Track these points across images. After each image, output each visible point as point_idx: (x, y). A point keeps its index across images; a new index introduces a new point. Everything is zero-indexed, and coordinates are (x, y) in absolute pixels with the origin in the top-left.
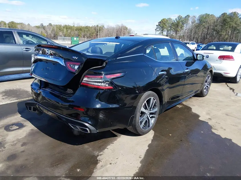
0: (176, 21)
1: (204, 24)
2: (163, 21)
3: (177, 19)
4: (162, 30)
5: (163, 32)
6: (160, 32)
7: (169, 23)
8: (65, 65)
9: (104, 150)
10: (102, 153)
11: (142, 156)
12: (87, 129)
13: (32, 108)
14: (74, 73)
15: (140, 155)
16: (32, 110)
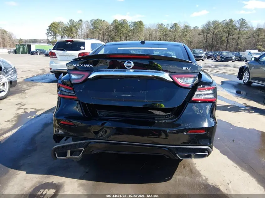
0: (68, 26)
1: (98, 30)
2: (53, 24)
3: (70, 23)
4: (55, 35)
5: (57, 37)
6: (53, 37)
7: (61, 28)
8: (172, 80)
9: (200, 173)
10: (203, 177)
11: (235, 165)
12: (207, 153)
13: (69, 152)
14: (189, 88)
15: (233, 165)
16: (69, 155)
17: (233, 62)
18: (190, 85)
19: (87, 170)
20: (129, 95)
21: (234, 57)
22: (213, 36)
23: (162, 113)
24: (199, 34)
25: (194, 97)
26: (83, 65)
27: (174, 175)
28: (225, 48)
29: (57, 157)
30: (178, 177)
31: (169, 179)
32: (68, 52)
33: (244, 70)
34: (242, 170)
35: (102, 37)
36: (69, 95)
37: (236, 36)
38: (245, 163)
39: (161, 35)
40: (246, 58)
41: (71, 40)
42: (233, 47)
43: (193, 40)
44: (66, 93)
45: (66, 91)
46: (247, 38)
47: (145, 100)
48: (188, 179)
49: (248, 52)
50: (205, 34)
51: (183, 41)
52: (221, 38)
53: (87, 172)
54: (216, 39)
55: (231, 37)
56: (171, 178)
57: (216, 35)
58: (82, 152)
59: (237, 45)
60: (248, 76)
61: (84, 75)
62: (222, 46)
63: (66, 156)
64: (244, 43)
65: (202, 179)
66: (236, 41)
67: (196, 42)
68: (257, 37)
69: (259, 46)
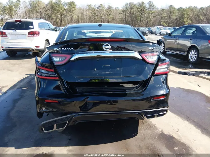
3: (8, 3)
8: (142, 59)
9: (156, 126)
10: (159, 129)
11: (177, 117)
12: (166, 112)
13: (55, 126)
14: (154, 64)
15: (176, 117)
16: (55, 128)
17: (147, 35)
18: (155, 61)
19: (70, 137)
20: (108, 73)
21: (147, 32)
22: (130, 15)
23: (131, 86)
24: (120, 13)
25: (157, 72)
26: (65, 49)
27: (138, 130)
28: (139, 24)
29: (44, 131)
30: (142, 132)
31: (136, 135)
32: (18, 31)
33: (161, 43)
34: (183, 120)
35: (40, 15)
36: (50, 76)
37: (146, 15)
38: (183, 114)
39: (90, 14)
40: (155, 32)
41: (19, 20)
42: (145, 23)
43: (116, 18)
44: (46, 75)
45: (47, 72)
46: (154, 17)
47: (122, 76)
48: (149, 132)
49: (156, 27)
50: (124, 13)
51: (108, 19)
52: (136, 17)
53: (70, 140)
54: (132, 18)
55: (143, 16)
56: (137, 133)
57: (132, 14)
58: (67, 124)
59: (148, 22)
60: (163, 47)
61: (66, 58)
62: (137, 23)
63: (53, 129)
64: (152, 20)
65: (159, 130)
66: (147, 19)
67: (118, 20)
68: (161, 16)
69: (163, 23)
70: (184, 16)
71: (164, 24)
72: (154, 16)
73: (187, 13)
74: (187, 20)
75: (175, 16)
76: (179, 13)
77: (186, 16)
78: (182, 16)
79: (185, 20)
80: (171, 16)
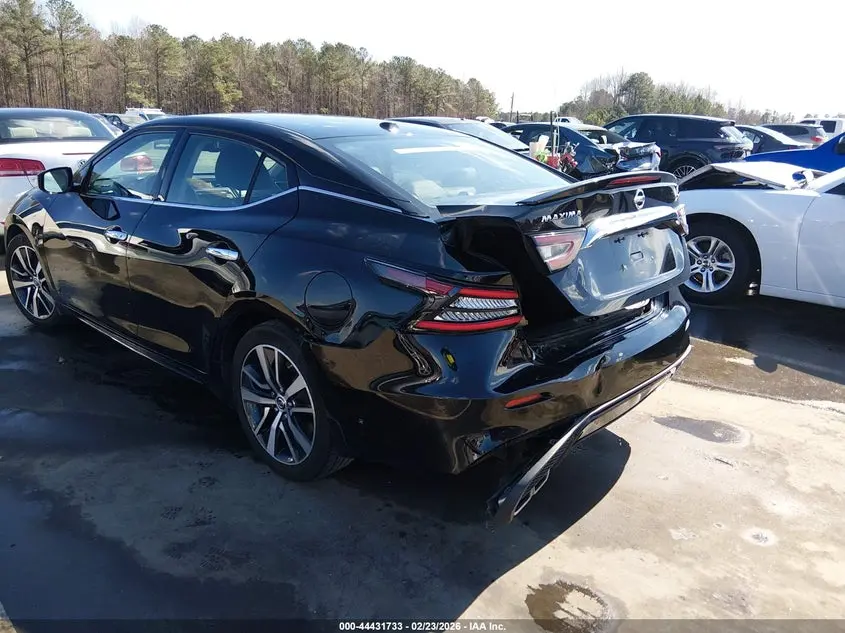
29: (514, 511)
37: (53, 58)
55: (38, 60)
64: (83, 80)
68: (120, 65)
69: (135, 95)
70: (212, 71)
71: (140, 101)
72: (90, 63)
73: (220, 61)
74: (228, 87)
75: (179, 69)
76: (189, 59)
77: (219, 72)
78: (204, 72)
79: (220, 86)
80: (164, 68)
